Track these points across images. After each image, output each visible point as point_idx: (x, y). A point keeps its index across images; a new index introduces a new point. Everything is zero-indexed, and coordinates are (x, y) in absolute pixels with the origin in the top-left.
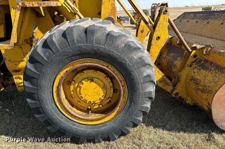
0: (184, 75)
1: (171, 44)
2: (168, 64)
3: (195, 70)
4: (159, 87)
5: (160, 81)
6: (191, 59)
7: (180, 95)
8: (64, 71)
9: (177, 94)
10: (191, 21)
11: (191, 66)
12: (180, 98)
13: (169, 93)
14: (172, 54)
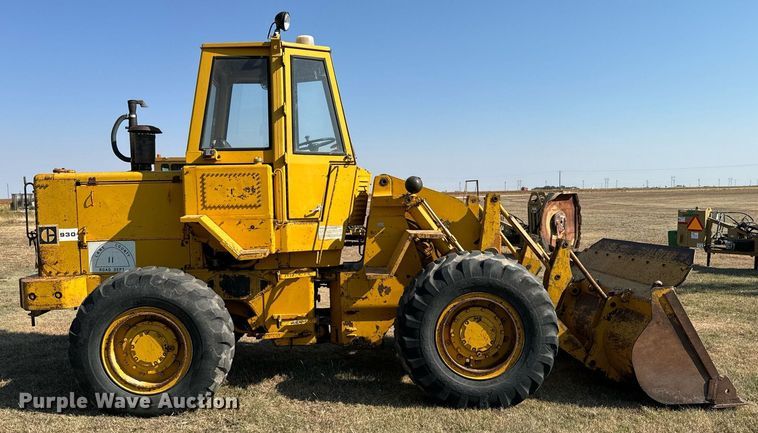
0: (600, 331)
1: (580, 290)
2: (577, 322)
3: (615, 324)
4: (564, 351)
5: (565, 340)
6: (608, 309)
7: (598, 365)
8: (452, 305)
9: (593, 363)
10: (612, 255)
11: (609, 319)
12: (599, 369)
13: (580, 362)
14: (582, 307)
